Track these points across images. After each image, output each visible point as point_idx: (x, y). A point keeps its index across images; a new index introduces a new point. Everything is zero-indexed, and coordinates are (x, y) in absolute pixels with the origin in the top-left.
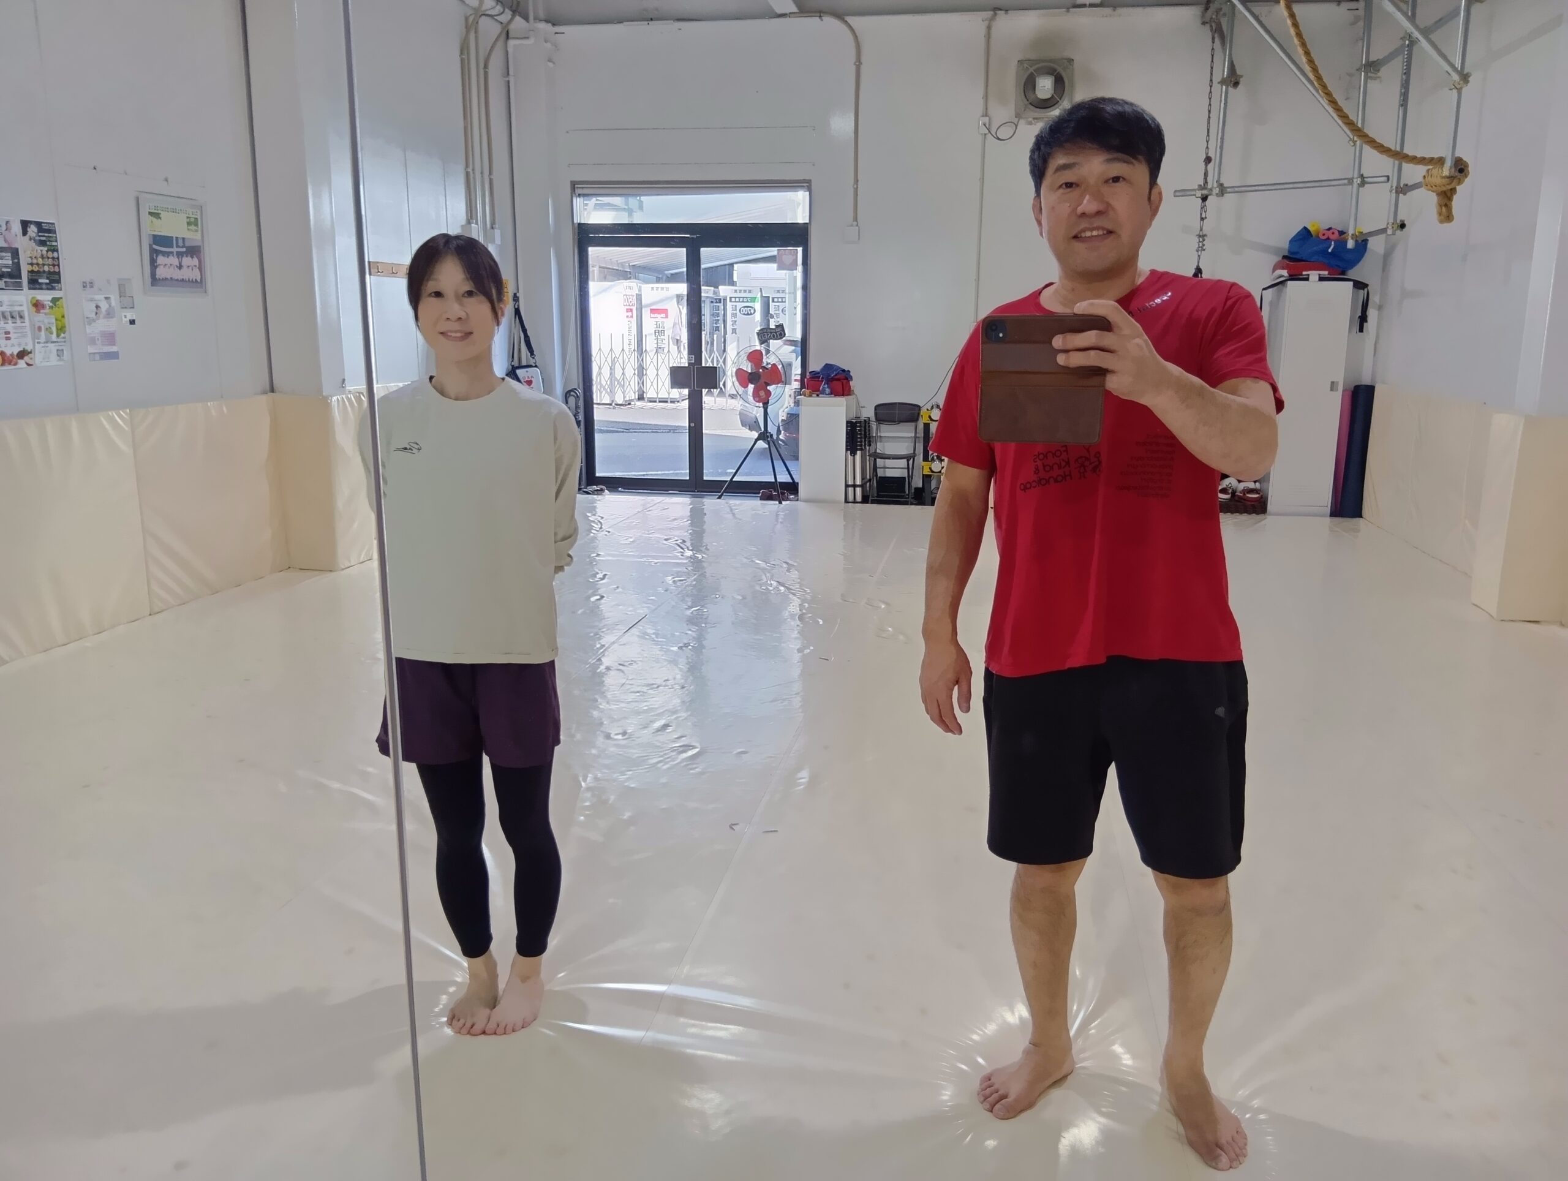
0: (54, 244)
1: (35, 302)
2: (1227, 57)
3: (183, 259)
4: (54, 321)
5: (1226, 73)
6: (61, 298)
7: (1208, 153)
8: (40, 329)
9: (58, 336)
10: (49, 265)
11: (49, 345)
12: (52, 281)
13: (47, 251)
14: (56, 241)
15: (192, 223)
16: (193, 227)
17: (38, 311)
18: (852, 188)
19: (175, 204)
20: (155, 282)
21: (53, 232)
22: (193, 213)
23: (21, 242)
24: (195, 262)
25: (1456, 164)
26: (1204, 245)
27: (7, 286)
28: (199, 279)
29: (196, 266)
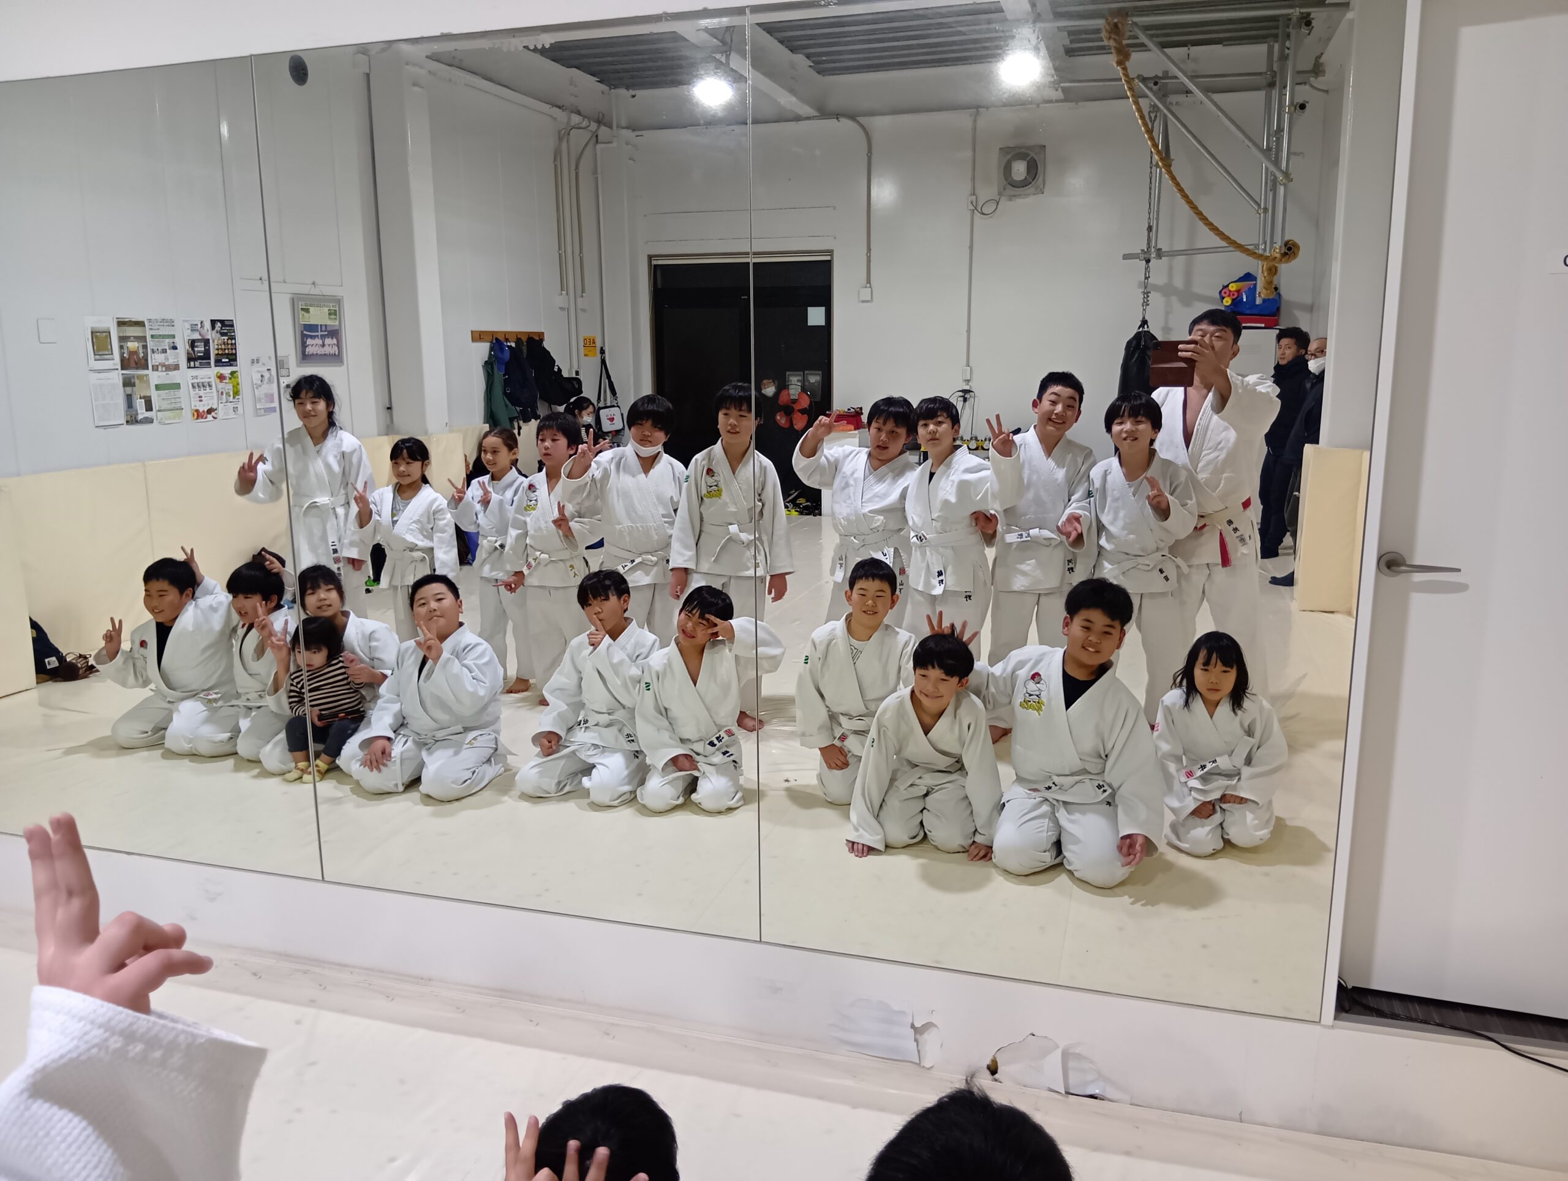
0: (233, 334)
1: (219, 374)
3: (326, 340)
4: (231, 388)
6: (237, 371)
8: (222, 393)
9: (234, 398)
10: (228, 349)
11: (228, 404)
12: (230, 360)
13: (228, 340)
14: (234, 332)
15: (332, 313)
16: (333, 317)
17: (221, 382)
18: (866, 257)
19: (320, 300)
20: (305, 357)
21: (232, 326)
22: (333, 306)
23: (210, 335)
24: (335, 341)
25: (1286, 244)
26: (1148, 301)
27: (202, 366)
28: (337, 353)
29: (335, 344)
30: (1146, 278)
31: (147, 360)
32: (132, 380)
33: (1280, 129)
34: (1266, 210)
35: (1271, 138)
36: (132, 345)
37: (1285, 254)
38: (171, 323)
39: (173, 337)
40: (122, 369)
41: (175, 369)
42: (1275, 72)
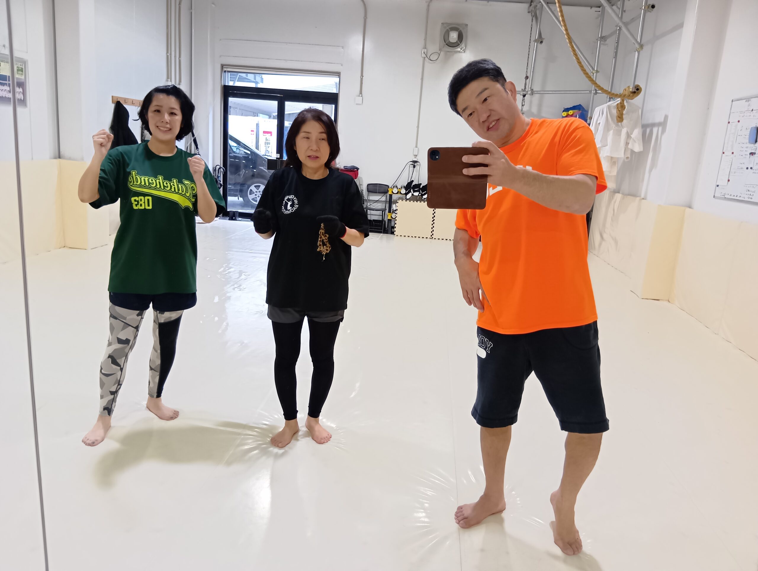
2: (538, 29)
5: (537, 37)
7: (527, 74)
16: (20, 72)
18: (360, 79)
19: (9, 59)
22: (20, 66)
24: (21, 90)
25: (635, 87)
28: (22, 99)
29: (21, 92)
30: (523, 105)
37: (635, 92)
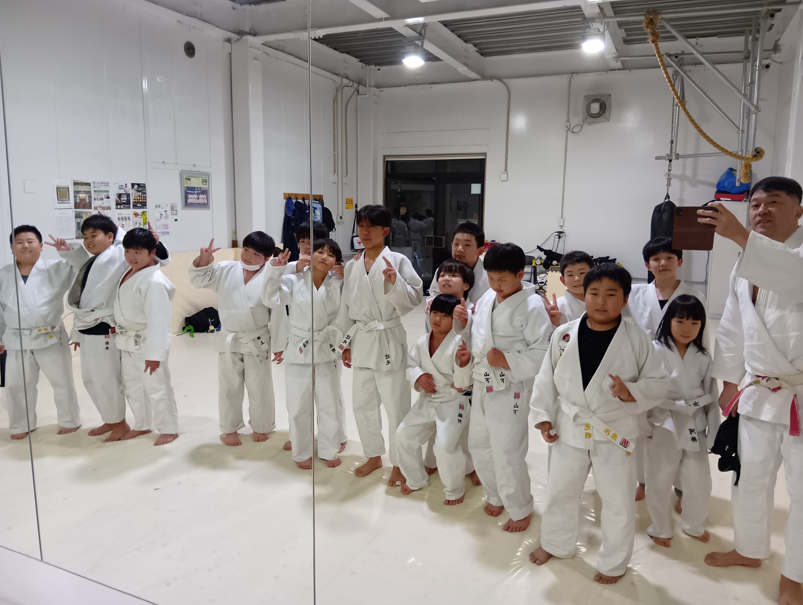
0: (145, 191)
1: (135, 213)
3: (200, 195)
4: (143, 220)
6: (146, 212)
7: (672, 139)
8: (136, 223)
10: (142, 199)
12: (142, 205)
13: (141, 194)
14: (146, 190)
15: (204, 181)
16: (205, 183)
17: (136, 217)
18: (505, 157)
19: (197, 174)
20: (187, 204)
21: (145, 187)
22: (205, 178)
23: (131, 191)
24: (205, 196)
25: (756, 150)
26: (670, 183)
27: (124, 208)
28: (206, 203)
29: (205, 198)
30: (669, 170)
31: (91, 204)
32: (81, 215)
33: (753, 82)
34: (743, 131)
35: (747, 88)
36: (82, 196)
37: (755, 155)
38: (107, 184)
39: (108, 192)
40: (75, 208)
41: (108, 209)
42: (749, 51)
